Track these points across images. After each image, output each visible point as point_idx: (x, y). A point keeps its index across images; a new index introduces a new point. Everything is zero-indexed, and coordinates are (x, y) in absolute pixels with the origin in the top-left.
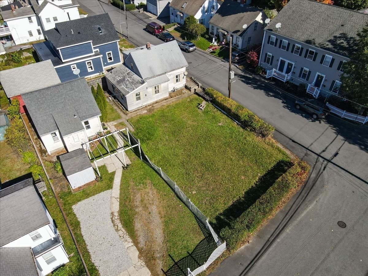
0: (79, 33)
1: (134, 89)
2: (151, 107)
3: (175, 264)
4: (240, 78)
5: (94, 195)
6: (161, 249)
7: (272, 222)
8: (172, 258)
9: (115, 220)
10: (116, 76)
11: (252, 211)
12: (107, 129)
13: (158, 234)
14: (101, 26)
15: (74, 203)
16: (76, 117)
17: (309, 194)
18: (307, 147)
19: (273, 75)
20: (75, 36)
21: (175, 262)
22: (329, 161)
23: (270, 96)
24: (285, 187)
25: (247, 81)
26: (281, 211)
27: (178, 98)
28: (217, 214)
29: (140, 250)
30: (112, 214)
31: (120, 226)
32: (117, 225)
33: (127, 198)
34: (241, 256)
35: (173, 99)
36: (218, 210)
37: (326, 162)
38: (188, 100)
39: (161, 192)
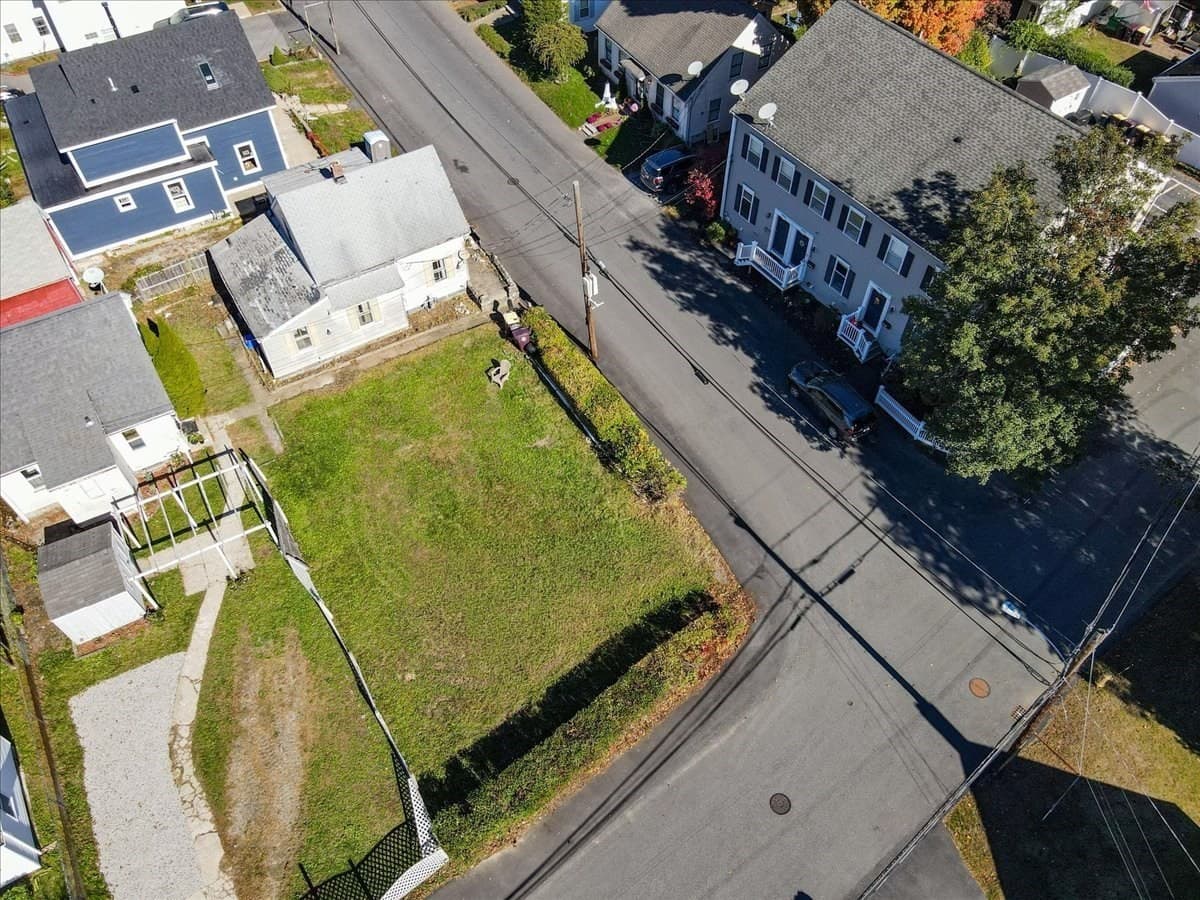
0: (135, 89)
1: (285, 319)
2: (348, 363)
3: (310, 892)
4: (651, 261)
5: (133, 666)
6: (284, 844)
7: (596, 786)
8: (305, 874)
9: (179, 752)
10: (242, 258)
11: (534, 761)
12: (202, 442)
13: (287, 800)
14: (211, 59)
15: (76, 689)
16: (90, 423)
17: (726, 703)
18: (769, 545)
19: (754, 262)
20: (119, 102)
21: (310, 885)
22: (818, 598)
23: (724, 343)
24: (651, 687)
25: (669, 273)
26: (631, 754)
27: (438, 332)
28: (456, 750)
29: (228, 845)
30: (174, 729)
31: (190, 769)
32: (182, 768)
33: (224, 681)
34: (484, 881)
35: (422, 338)
36: (461, 737)
37: (809, 598)
38: (467, 343)
39: (320, 670)
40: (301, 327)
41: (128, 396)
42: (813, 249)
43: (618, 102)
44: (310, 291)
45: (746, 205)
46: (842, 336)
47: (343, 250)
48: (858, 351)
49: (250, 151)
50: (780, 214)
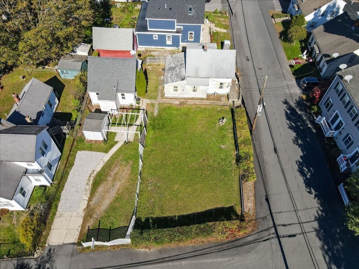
0: (170, 9)
1: (173, 82)
2: (185, 100)
3: (98, 229)
4: (288, 109)
5: (94, 151)
6: (100, 213)
7: (180, 249)
8: (99, 224)
9: (92, 177)
10: (172, 62)
11: (165, 231)
12: (139, 104)
13: (106, 203)
14: (193, 7)
15: (81, 150)
16: (115, 88)
17: (229, 250)
18: (272, 212)
19: (321, 123)
20: (165, 11)
21: (99, 227)
22: (278, 237)
23: (296, 144)
24: (208, 232)
25: (291, 115)
26: (194, 247)
27: (213, 102)
28: (151, 216)
29: (88, 205)
30: (94, 171)
31: (91, 182)
32: (90, 181)
33: (110, 166)
34: (137, 254)
35: (208, 102)
36: (154, 214)
37: (275, 235)
38: (219, 109)
39: (132, 176)
40: (176, 85)
41: (126, 85)
42: (343, 128)
43: (307, 57)
44: (183, 77)
45: (328, 104)
46: (338, 160)
47: (197, 70)
48: (341, 168)
49: (192, 34)
50: (338, 112)
